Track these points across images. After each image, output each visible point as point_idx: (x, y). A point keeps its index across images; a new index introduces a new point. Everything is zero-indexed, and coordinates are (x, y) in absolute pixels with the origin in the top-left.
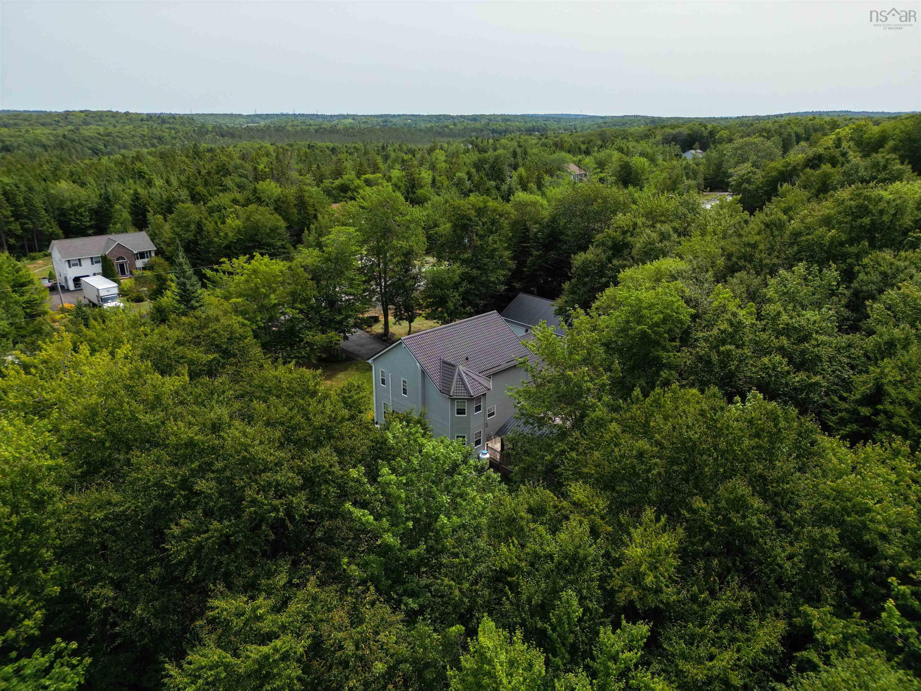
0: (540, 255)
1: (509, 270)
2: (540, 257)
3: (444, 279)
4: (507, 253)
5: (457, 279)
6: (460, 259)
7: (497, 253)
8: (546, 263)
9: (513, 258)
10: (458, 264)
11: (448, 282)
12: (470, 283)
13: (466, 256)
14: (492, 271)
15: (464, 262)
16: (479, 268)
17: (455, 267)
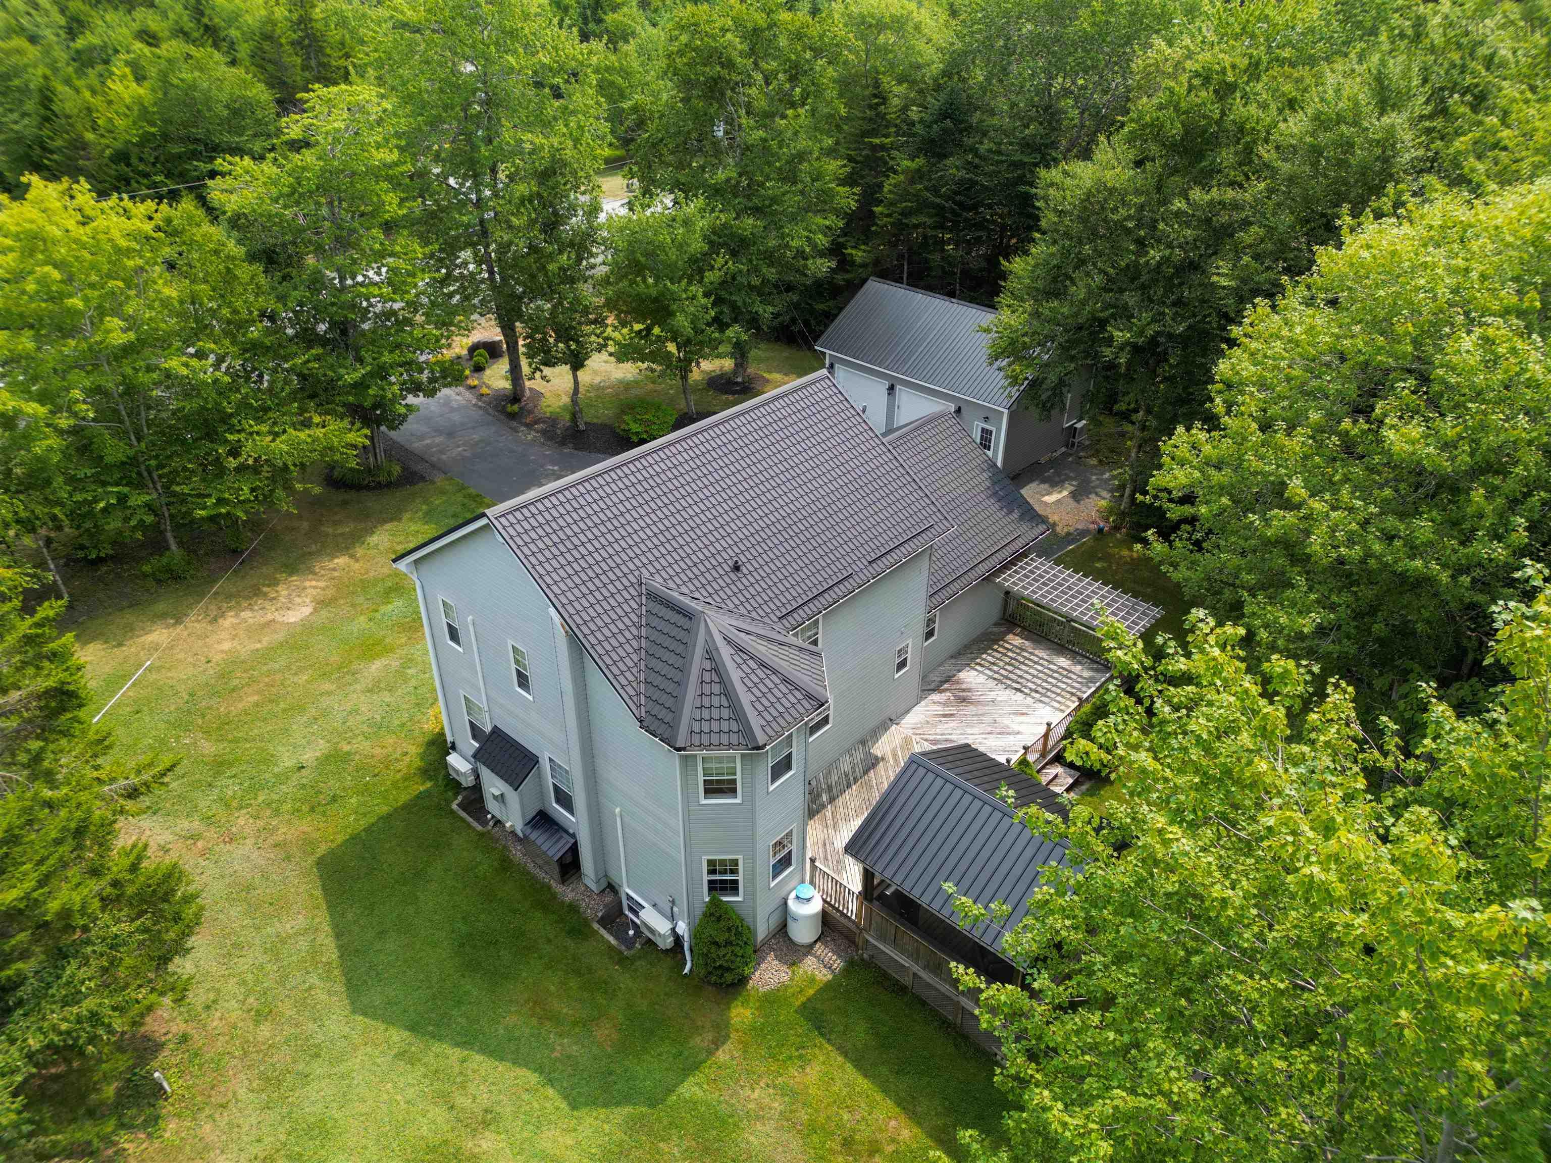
0: (918, 171)
1: (837, 212)
2: (917, 175)
3: (661, 247)
4: (834, 166)
5: (697, 245)
6: (705, 185)
7: (804, 166)
8: (935, 191)
9: (848, 181)
10: (700, 202)
11: (673, 254)
12: (734, 254)
13: (721, 175)
14: (793, 218)
15: (716, 192)
16: (757, 211)
17: (691, 208)
